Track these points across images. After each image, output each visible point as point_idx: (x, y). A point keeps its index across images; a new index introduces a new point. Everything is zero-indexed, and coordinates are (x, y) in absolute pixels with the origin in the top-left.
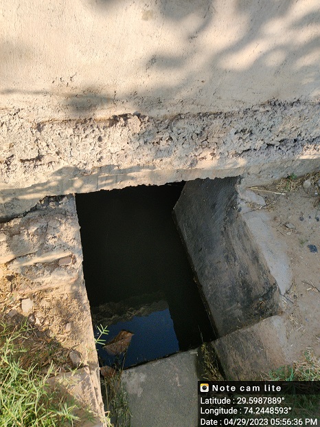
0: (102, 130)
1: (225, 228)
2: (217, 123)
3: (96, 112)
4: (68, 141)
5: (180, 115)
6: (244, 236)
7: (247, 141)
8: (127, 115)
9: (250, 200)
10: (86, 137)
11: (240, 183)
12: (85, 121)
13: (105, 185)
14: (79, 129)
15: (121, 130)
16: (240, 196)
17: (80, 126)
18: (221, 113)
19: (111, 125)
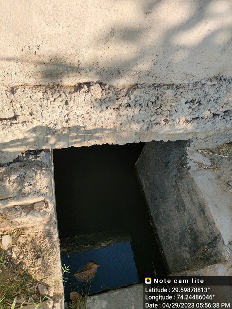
0: (67, 95)
1: (176, 183)
2: (170, 93)
3: (63, 79)
4: (38, 103)
5: (136, 84)
6: (192, 191)
7: (196, 110)
8: (90, 82)
9: (197, 161)
10: (54, 101)
11: (189, 146)
12: (54, 87)
13: (75, 143)
14: (47, 93)
15: (84, 95)
16: (189, 156)
17: (48, 91)
18: (173, 85)
19: (76, 91)
